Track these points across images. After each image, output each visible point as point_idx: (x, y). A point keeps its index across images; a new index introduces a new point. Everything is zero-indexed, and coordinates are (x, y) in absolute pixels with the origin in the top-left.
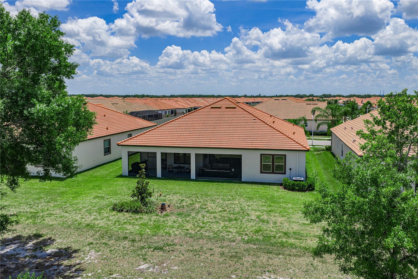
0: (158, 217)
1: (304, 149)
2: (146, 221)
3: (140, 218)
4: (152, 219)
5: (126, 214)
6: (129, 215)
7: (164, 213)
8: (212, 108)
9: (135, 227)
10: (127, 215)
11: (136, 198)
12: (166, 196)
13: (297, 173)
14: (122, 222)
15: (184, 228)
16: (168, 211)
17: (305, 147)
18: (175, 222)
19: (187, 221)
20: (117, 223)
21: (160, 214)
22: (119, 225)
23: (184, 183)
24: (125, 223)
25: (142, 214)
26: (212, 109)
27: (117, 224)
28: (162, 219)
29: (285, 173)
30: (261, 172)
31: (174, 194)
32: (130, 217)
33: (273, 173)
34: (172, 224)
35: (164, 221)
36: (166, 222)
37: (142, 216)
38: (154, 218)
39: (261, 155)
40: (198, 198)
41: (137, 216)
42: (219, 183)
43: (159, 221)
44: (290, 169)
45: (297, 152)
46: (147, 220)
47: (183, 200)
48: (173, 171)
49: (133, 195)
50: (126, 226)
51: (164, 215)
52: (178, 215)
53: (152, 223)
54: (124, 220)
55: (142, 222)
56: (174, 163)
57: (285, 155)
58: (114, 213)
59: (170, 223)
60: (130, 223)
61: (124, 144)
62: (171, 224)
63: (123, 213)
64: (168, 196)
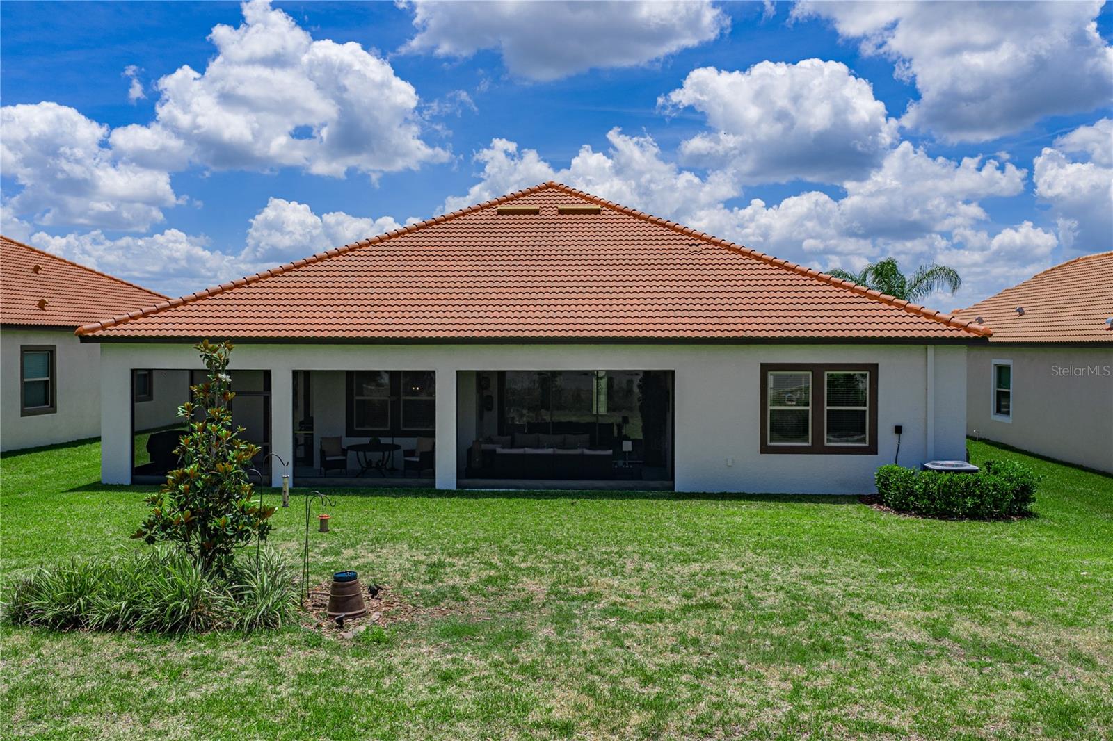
0: (322, 654)
1: (963, 334)
2: (242, 682)
3: (201, 664)
4: (284, 665)
5: (98, 640)
6: (123, 650)
7: (357, 628)
8: (500, 212)
9: (158, 725)
10: (107, 647)
11: (166, 549)
12: (338, 553)
13: (931, 446)
14: (66, 691)
15: (531, 718)
16: (375, 616)
17: (965, 328)
18: (446, 678)
19: (532, 672)
20: (21, 701)
21: (328, 636)
22: (36, 718)
23: (413, 503)
24: (82, 699)
25: (214, 643)
26: (500, 217)
27: (21, 711)
28: (352, 665)
29: (872, 449)
30: (765, 449)
31: (377, 540)
32: (129, 656)
33: (818, 448)
34: (432, 690)
35: (367, 676)
36: (387, 682)
37: (208, 652)
38: (294, 660)
39: (766, 368)
40: (513, 554)
41: (180, 653)
42: (578, 502)
43: (335, 678)
44: (898, 430)
45: (931, 349)
46: (251, 670)
47: (441, 565)
48: (342, 464)
49: (150, 525)
50: (91, 723)
51: (357, 639)
52: (445, 634)
53: (285, 690)
54: (81, 679)
55: (213, 688)
56: (348, 435)
57: (873, 368)
58: (19, 638)
59: (417, 689)
60: (122, 702)
61: (111, 334)
62: (425, 696)
63: (81, 635)
64: (348, 553)
